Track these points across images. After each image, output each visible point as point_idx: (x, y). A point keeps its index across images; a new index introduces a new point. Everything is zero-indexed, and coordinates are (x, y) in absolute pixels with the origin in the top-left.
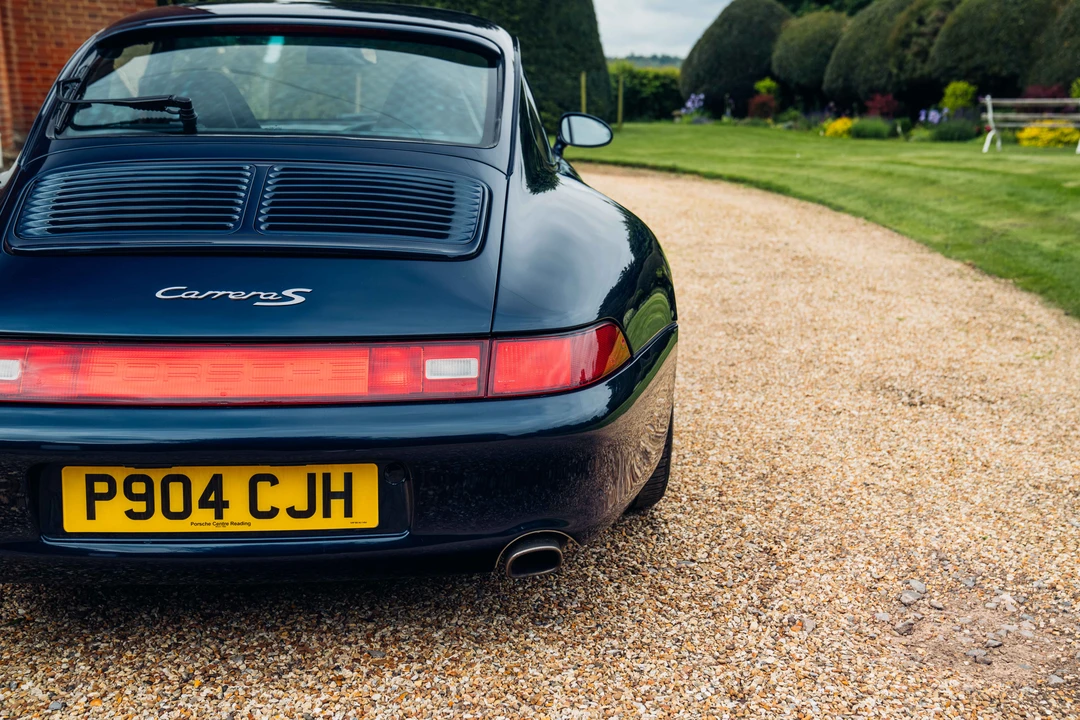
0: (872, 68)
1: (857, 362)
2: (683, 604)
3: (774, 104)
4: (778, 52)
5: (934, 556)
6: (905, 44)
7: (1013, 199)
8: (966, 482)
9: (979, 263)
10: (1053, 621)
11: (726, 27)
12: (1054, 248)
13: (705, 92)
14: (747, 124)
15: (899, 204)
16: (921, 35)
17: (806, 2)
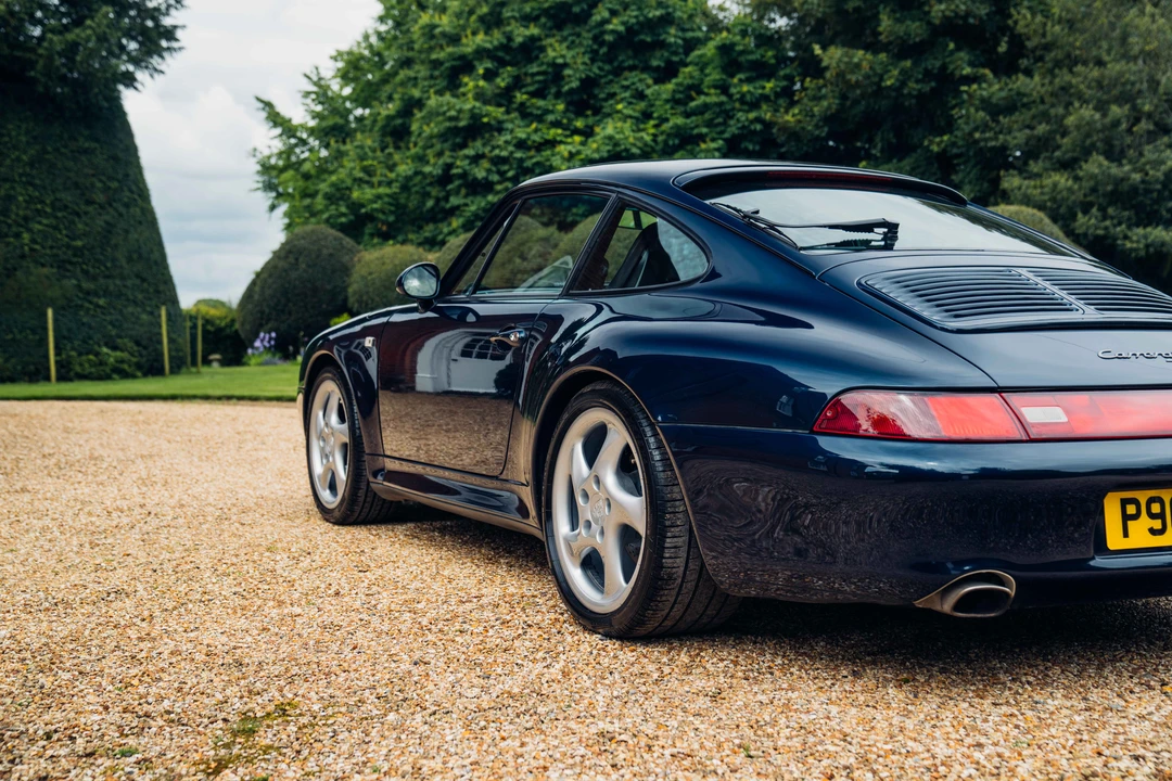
4: (355, 287)
13: (274, 331)
17: (366, 238)
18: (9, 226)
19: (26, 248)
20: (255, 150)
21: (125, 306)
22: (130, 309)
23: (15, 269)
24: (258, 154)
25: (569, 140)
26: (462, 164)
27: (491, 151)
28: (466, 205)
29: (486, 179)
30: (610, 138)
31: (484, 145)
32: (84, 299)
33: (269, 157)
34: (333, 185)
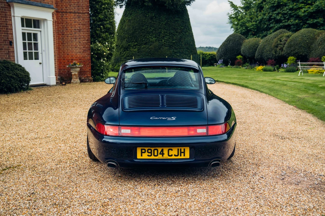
0: (268, 53)
1: (269, 130)
2: (240, 175)
3: (242, 62)
4: (243, 48)
5: (287, 167)
6: (277, 47)
7: (306, 90)
8: (294, 154)
9: (297, 106)
10: (311, 178)
11: (228, 42)
12: (316, 102)
13: (223, 59)
14: (234, 67)
15: (277, 91)
16: (281, 44)
17: (249, 35)
18: (160, 38)
19: (163, 43)
20: (228, 13)
21: (183, 55)
22: (184, 56)
23: (161, 48)
24: (229, 14)
25: (306, 7)
26: (274, 15)
27: (282, 12)
28: (275, 26)
29: (280, 19)
30: (317, 5)
31: (281, 10)
32: (175, 54)
33: (231, 15)
34: (242, 22)
